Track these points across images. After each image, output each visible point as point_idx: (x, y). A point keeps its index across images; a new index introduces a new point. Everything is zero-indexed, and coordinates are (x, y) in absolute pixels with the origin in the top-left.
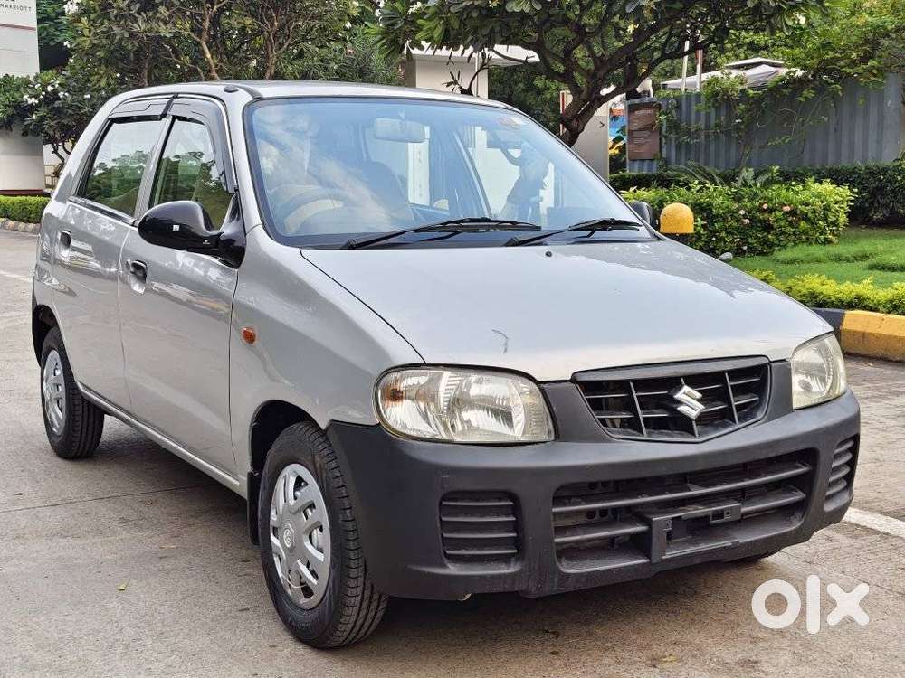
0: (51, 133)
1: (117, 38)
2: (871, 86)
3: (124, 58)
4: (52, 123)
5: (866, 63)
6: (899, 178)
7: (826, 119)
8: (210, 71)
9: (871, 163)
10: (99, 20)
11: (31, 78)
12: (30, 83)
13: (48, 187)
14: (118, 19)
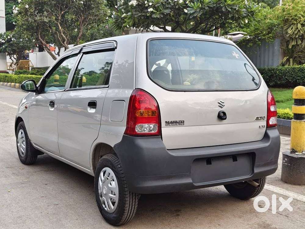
0: (9, 52)
1: (30, 22)
2: (270, 42)
3: (33, 28)
4: (10, 49)
5: (268, 35)
6: (278, 72)
7: (256, 53)
8: (61, 33)
9: (269, 67)
10: (24, 16)
11: (3, 34)
12: (2, 35)
13: (8, 70)
14: (30, 16)
